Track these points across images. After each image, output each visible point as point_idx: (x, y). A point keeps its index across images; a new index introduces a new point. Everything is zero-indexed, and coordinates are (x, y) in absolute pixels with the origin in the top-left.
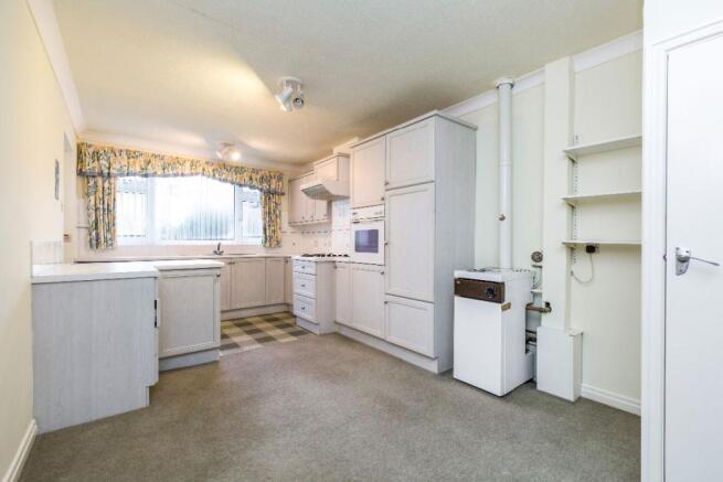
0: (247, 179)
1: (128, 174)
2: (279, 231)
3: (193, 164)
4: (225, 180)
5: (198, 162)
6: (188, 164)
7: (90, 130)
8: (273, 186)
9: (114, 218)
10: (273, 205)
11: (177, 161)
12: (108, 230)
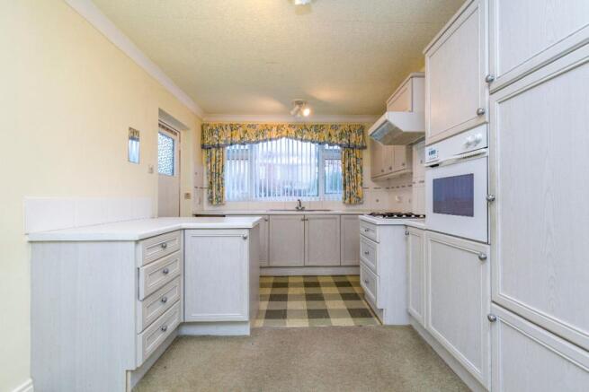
0: (326, 136)
1: (231, 144)
2: (360, 188)
3: (279, 128)
4: (306, 140)
5: (283, 126)
6: (275, 129)
7: (207, 112)
8: (353, 141)
9: (222, 179)
10: (353, 160)
11: (267, 128)
12: (219, 189)
